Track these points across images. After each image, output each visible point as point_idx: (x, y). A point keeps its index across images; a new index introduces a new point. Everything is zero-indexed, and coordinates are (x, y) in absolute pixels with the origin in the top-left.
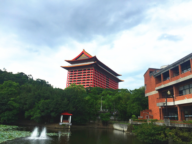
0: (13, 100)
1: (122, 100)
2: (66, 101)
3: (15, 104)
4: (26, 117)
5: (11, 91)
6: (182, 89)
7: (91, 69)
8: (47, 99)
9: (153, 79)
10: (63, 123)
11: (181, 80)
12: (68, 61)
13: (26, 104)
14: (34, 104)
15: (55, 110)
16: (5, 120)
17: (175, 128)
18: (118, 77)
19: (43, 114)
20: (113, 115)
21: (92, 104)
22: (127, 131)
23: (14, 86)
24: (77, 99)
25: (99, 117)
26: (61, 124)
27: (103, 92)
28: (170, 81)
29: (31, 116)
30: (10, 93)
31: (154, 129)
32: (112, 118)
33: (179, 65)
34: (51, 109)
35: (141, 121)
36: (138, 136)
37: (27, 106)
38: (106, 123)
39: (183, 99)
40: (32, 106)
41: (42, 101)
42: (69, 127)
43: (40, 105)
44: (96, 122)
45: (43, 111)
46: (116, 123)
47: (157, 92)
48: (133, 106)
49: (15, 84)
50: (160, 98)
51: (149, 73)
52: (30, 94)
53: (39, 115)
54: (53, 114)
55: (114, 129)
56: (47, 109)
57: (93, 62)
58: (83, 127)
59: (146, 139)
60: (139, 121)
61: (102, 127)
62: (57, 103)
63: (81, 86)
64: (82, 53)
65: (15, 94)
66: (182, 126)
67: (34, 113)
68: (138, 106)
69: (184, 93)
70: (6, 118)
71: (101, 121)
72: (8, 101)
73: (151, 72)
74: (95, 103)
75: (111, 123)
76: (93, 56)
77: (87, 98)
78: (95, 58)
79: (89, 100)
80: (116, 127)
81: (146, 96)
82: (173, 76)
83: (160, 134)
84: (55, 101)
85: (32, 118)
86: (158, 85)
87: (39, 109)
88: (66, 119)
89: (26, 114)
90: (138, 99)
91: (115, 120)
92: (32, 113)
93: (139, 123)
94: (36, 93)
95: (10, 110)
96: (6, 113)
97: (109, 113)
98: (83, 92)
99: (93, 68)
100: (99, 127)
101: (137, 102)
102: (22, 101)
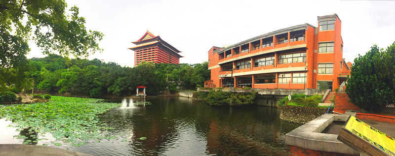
0: (96, 80)
1: (187, 72)
2: (139, 76)
3: (98, 83)
4: (108, 92)
5: (94, 73)
6: (239, 64)
7: (155, 47)
8: (123, 76)
9: (217, 56)
10: (140, 94)
11: (240, 57)
12: (134, 43)
13: (107, 82)
14: (114, 81)
15: (132, 84)
16: (93, 95)
17: (237, 93)
18: (179, 53)
19: (122, 89)
20: (179, 86)
21: (161, 77)
22: (193, 97)
23: (96, 69)
24: (148, 74)
25: (167, 88)
26: (137, 95)
27: (168, 67)
28: (231, 58)
29: (112, 91)
30: (93, 74)
31: (222, 94)
32: (178, 87)
33: (240, 46)
34: (129, 84)
35: (207, 89)
36: (208, 101)
37: (108, 84)
38: (173, 92)
39: (240, 72)
40: (111, 84)
41: (120, 79)
42: (145, 97)
43: (118, 82)
44: (165, 92)
45: (122, 87)
46: (182, 91)
47: (219, 66)
48: (197, 78)
49: (95, 67)
50: (221, 71)
51: (212, 50)
52: (109, 74)
53: (119, 90)
54: (130, 88)
55: (179, 96)
56: (125, 84)
57: (157, 42)
58: (155, 97)
59: (215, 103)
60: (205, 89)
61: (170, 95)
62: (132, 79)
63: (151, 63)
64: (147, 34)
65: (97, 74)
66: (241, 92)
67: (114, 89)
68: (201, 77)
69: (240, 68)
70: (94, 93)
71: (169, 91)
72: (93, 81)
73: (214, 50)
74: (163, 76)
75: (177, 92)
76: (156, 36)
77: (156, 73)
78: (158, 38)
79: (159, 74)
80: (181, 94)
81: (209, 69)
82: (233, 55)
83: (226, 98)
84: (130, 77)
85: (113, 93)
86: (221, 60)
87: (118, 85)
88: (141, 91)
89: (109, 90)
90: (201, 72)
91: (180, 89)
92: (113, 89)
93: (205, 91)
94: (114, 72)
95: (96, 87)
96: (94, 90)
97: (175, 84)
98: (152, 68)
99: (157, 47)
100: (168, 95)
101: (201, 74)
102: (104, 80)
